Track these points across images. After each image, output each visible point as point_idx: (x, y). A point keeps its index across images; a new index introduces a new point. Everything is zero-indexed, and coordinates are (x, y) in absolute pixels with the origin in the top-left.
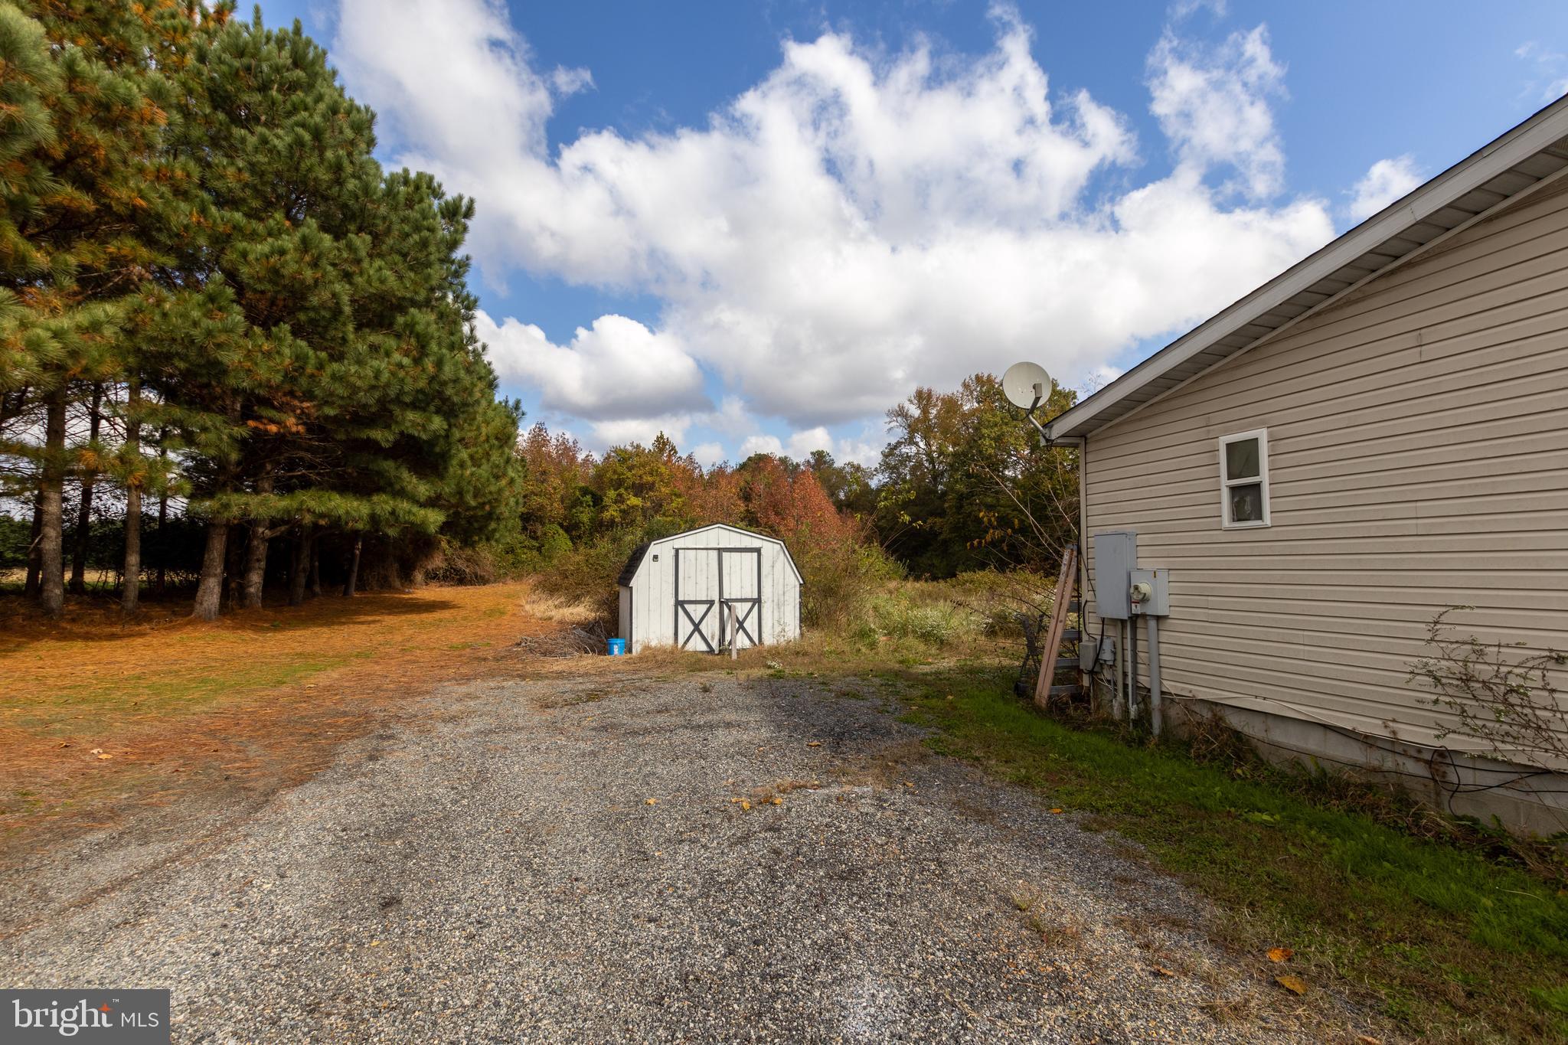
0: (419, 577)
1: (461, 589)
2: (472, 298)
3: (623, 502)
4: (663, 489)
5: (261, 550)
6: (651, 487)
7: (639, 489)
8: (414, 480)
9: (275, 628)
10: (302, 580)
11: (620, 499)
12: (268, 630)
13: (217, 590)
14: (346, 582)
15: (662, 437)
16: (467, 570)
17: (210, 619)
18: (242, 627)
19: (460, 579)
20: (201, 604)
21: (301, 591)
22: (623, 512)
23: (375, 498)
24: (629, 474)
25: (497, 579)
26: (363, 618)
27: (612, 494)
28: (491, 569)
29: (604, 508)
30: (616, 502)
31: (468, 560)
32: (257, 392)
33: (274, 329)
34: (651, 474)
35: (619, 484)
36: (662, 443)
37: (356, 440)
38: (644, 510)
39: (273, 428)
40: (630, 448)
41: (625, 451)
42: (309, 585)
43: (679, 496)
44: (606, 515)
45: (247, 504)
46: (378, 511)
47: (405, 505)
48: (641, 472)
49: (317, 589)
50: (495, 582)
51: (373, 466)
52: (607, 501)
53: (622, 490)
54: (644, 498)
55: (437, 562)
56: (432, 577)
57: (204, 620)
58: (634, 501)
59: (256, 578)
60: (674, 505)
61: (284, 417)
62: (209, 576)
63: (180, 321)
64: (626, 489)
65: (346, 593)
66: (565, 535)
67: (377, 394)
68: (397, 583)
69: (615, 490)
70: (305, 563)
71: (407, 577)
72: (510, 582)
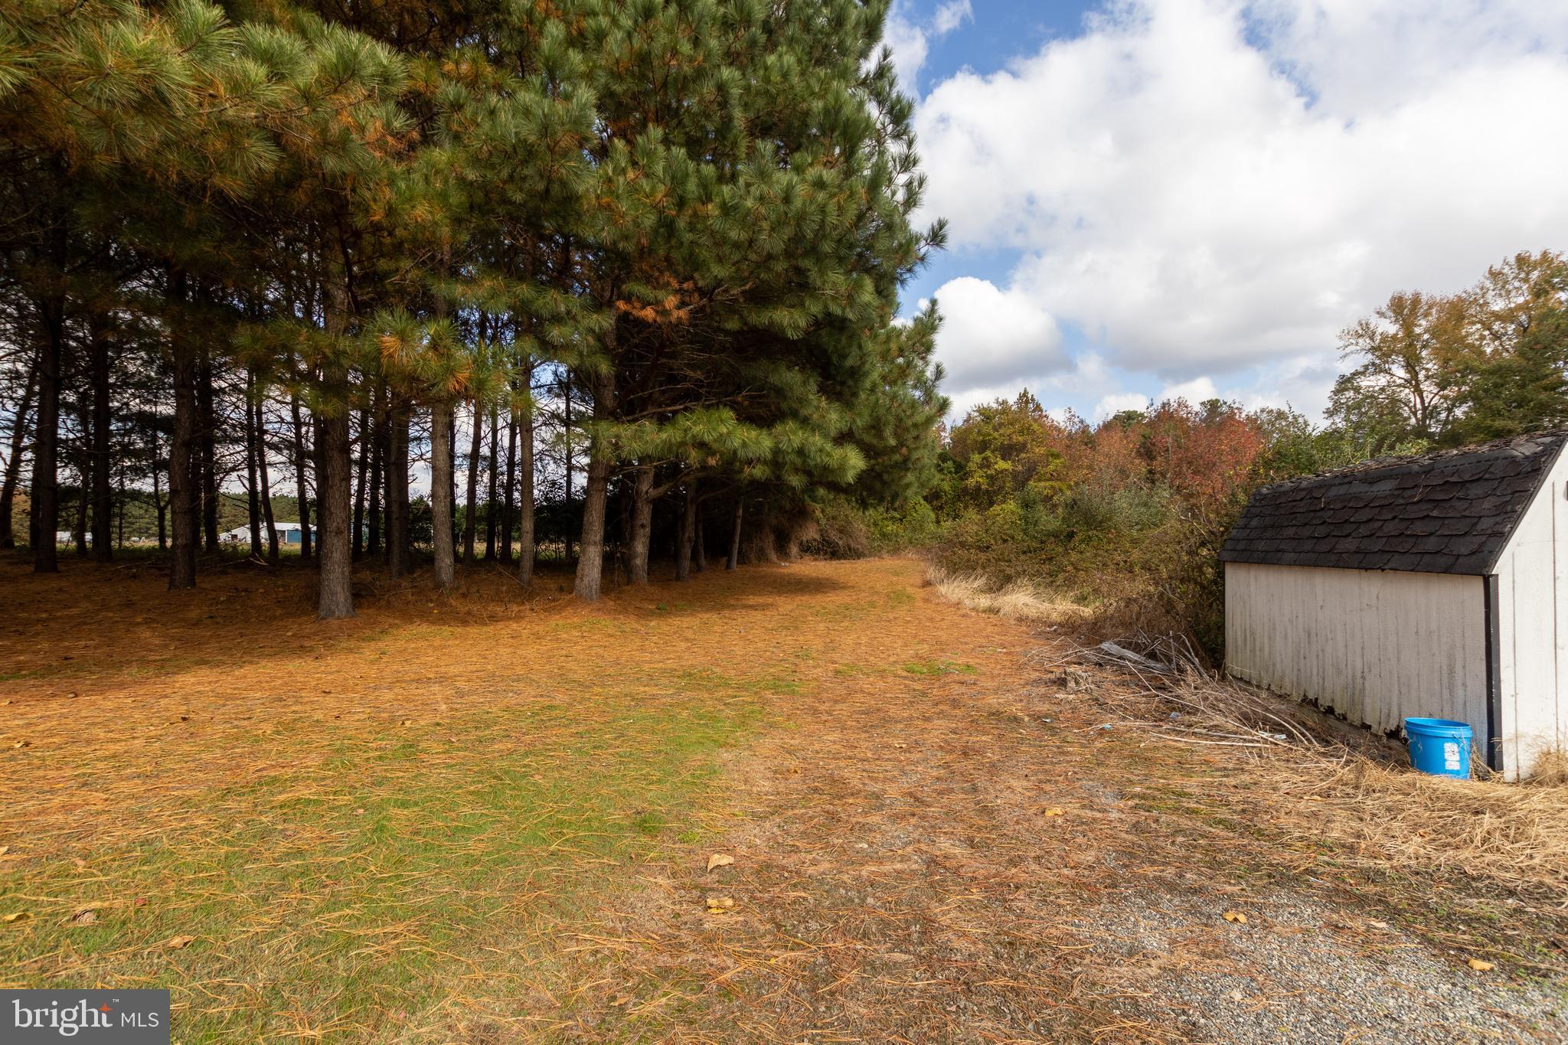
0: (794, 550)
1: (835, 563)
2: (904, 102)
3: (989, 467)
4: (1037, 450)
5: (645, 515)
6: (1023, 447)
7: (1008, 451)
8: (824, 404)
9: (662, 612)
10: (688, 551)
11: (986, 464)
12: (651, 614)
13: (598, 561)
14: (727, 553)
15: (1025, 394)
16: (840, 543)
17: (591, 599)
18: (625, 611)
19: (831, 551)
20: (582, 579)
21: (687, 564)
22: (991, 478)
23: (779, 428)
24: (996, 435)
25: (876, 552)
26: (753, 600)
27: (976, 458)
28: (864, 541)
29: (967, 475)
30: (981, 467)
31: (841, 532)
32: (621, 245)
33: (640, 139)
34: (1021, 432)
35: (983, 446)
36: (1024, 399)
37: (754, 330)
38: (1015, 475)
39: (649, 313)
40: (995, 406)
41: (989, 409)
42: (694, 557)
43: (1057, 456)
44: (971, 482)
45: (618, 437)
46: (783, 446)
47: (817, 440)
48: (1009, 432)
49: (703, 562)
50: (870, 556)
51: (774, 379)
52: (972, 466)
53: (988, 453)
54: (1014, 461)
55: (811, 533)
56: (807, 549)
57: (582, 600)
58: (1002, 465)
59: (641, 547)
60: (1052, 467)
61: (661, 294)
62: (589, 544)
63: (509, 124)
64: (993, 452)
65: (728, 566)
66: (928, 506)
67: (788, 232)
68: (773, 557)
69: (980, 453)
70: (690, 533)
71: (782, 549)
72: (885, 556)
